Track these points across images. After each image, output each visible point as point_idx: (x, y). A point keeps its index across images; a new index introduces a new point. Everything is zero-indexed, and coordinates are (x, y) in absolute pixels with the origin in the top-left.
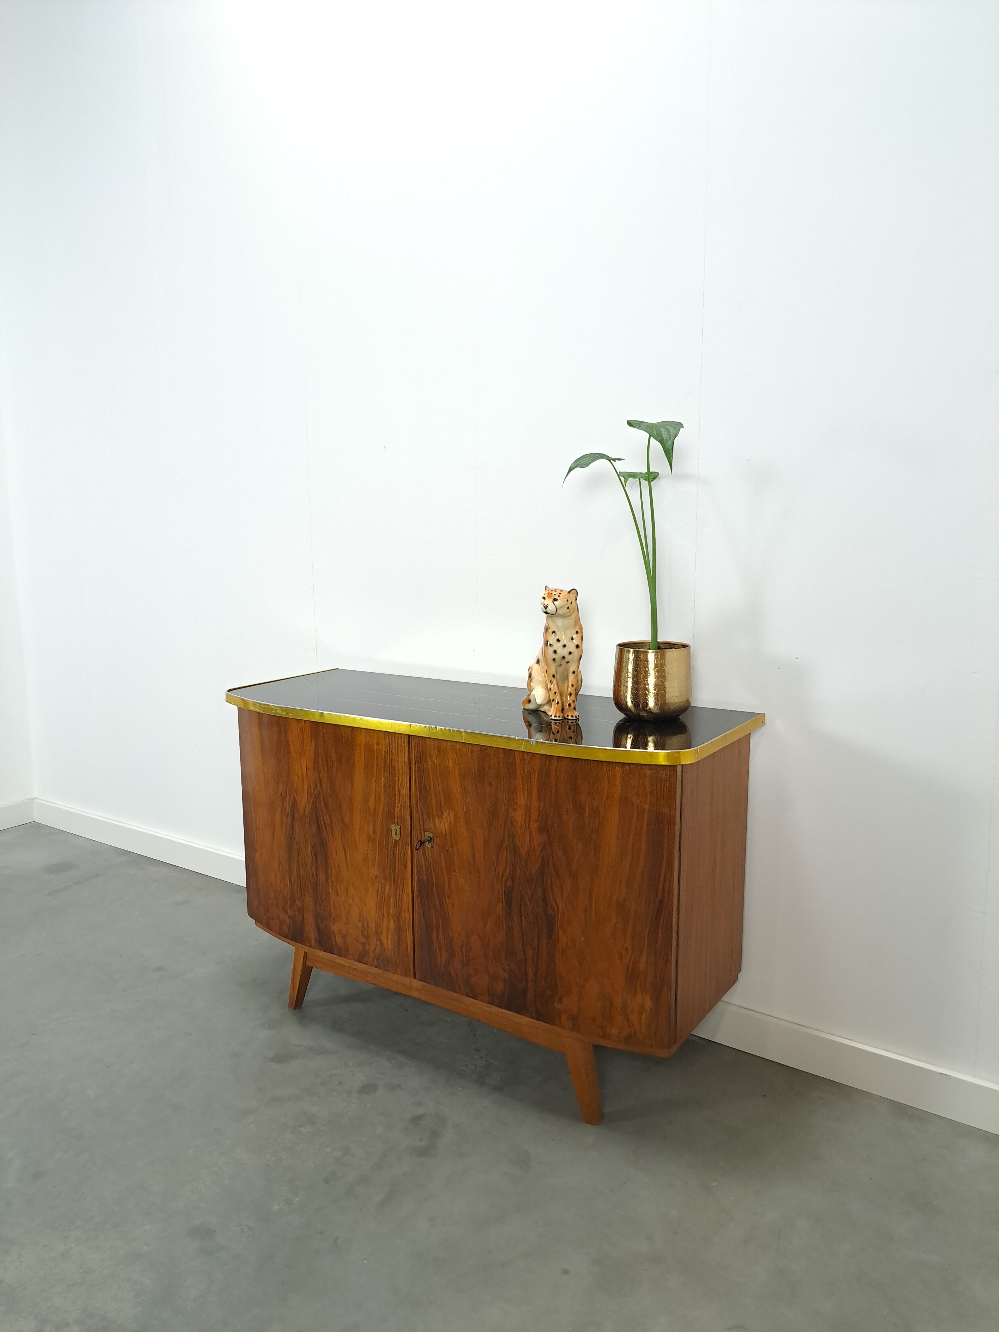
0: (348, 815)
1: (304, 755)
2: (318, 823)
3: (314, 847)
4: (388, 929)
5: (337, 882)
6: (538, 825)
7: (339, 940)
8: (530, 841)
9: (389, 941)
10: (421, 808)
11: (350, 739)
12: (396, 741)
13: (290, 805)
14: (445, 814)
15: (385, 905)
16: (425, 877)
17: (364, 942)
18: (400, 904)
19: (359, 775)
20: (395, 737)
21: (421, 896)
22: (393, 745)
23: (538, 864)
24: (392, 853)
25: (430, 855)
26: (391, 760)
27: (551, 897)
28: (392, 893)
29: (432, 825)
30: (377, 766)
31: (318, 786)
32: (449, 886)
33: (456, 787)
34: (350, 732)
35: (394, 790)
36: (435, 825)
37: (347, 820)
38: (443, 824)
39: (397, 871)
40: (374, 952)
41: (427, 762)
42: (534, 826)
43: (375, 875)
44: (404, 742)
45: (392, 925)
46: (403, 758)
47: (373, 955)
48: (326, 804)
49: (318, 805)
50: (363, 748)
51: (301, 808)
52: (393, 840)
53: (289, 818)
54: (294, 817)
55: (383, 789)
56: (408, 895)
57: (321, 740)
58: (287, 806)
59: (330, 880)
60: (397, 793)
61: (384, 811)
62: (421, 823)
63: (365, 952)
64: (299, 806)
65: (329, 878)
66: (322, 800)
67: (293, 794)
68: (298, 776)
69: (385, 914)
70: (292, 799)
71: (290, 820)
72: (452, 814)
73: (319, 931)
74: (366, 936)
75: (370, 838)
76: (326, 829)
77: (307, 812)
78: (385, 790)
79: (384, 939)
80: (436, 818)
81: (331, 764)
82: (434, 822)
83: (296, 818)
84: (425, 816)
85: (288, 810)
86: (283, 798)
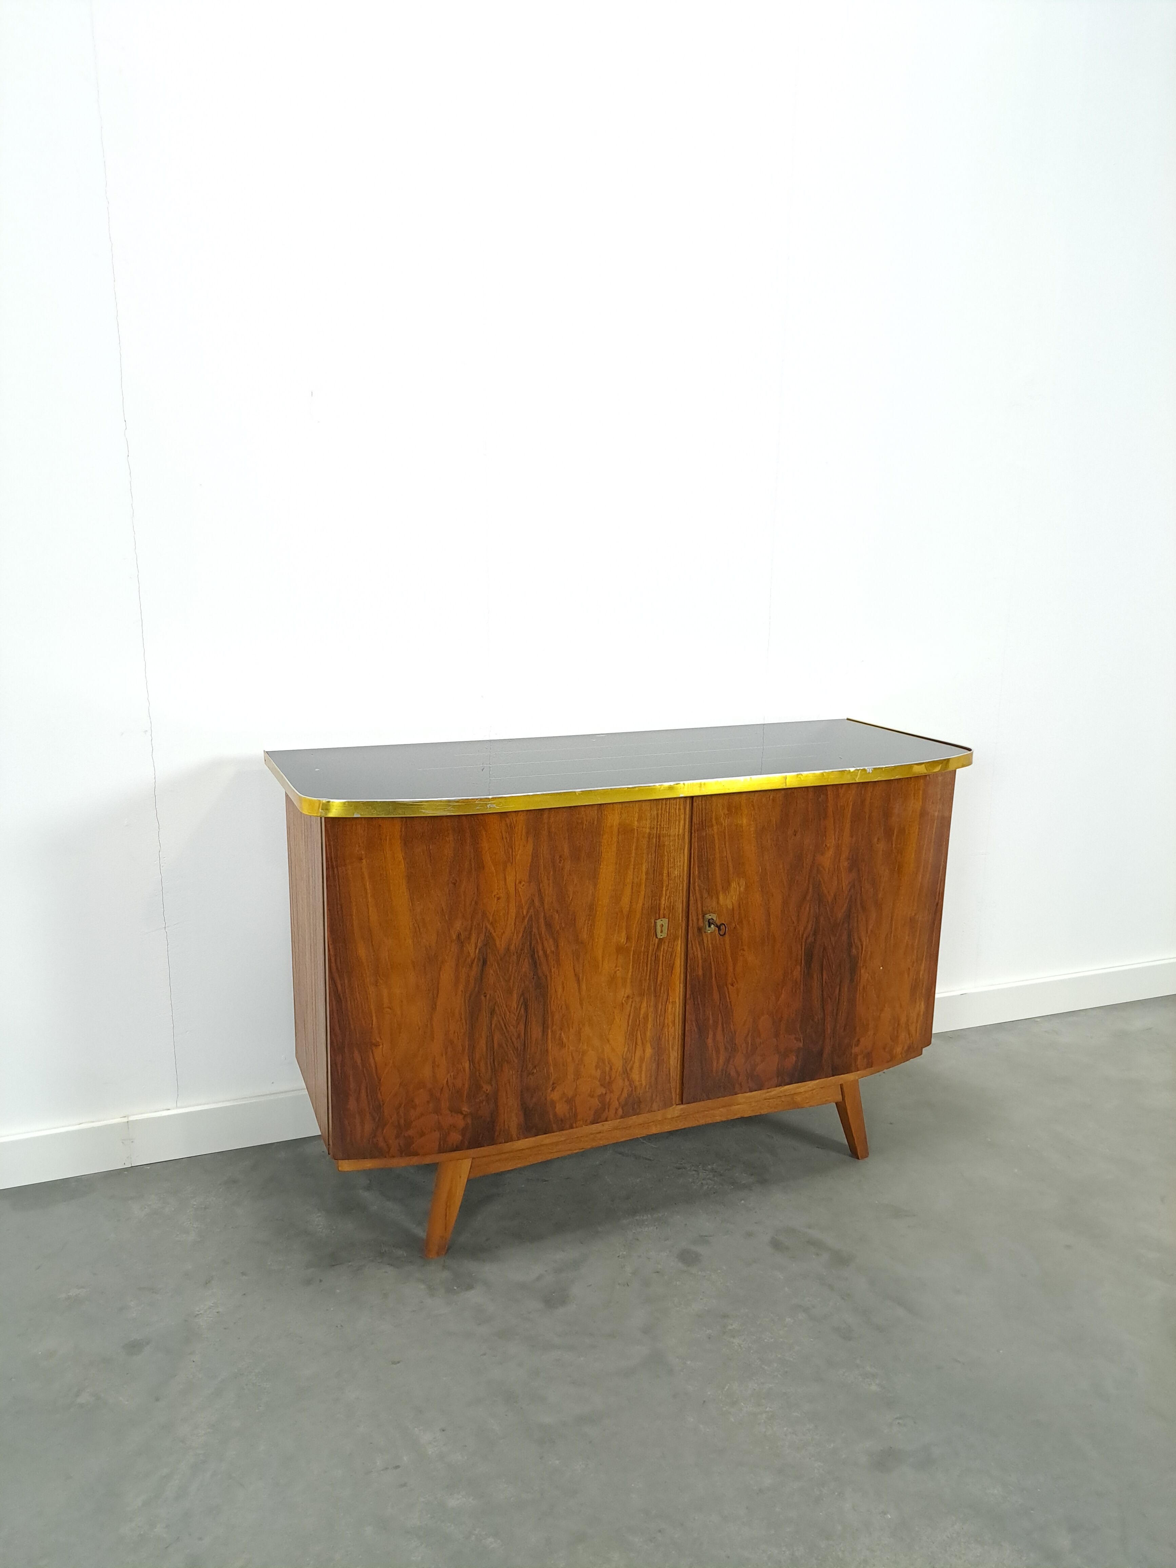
0: (586, 928)
1: (512, 863)
2: (533, 956)
3: (523, 994)
4: (642, 1060)
5: (561, 1029)
6: (849, 863)
7: (561, 1109)
8: (838, 883)
9: (643, 1075)
10: (699, 886)
11: (596, 823)
12: (668, 810)
13: (479, 945)
14: (733, 885)
15: (639, 1032)
16: (700, 972)
17: (604, 1092)
18: (662, 1019)
19: (607, 870)
20: (666, 804)
21: (694, 999)
22: (663, 816)
23: (846, 905)
24: (653, 958)
25: (710, 943)
26: (659, 837)
27: (856, 937)
28: (652, 1009)
29: (714, 904)
30: (636, 849)
31: (537, 903)
32: (734, 969)
33: (750, 849)
34: (596, 812)
35: (661, 874)
36: (718, 903)
37: (584, 936)
38: (728, 900)
39: (659, 979)
40: (618, 1100)
41: (712, 826)
42: (845, 864)
43: (626, 996)
44: (679, 809)
45: (649, 1051)
46: (677, 829)
47: (617, 1103)
48: (549, 925)
49: (535, 930)
50: (615, 829)
51: (501, 944)
52: (657, 940)
53: (474, 965)
54: (485, 962)
55: (644, 877)
56: (674, 1003)
57: (545, 833)
58: (471, 949)
59: (550, 1031)
60: (665, 878)
61: (646, 906)
62: (699, 905)
63: (604, 1106)
64: (498, 943)
65: (548, 1028)
66: (542, 921)
67: (486, 928)
68: (499, 899)
69: (639, 1042)
70: (482, 937)
71: (475, 969)
72: (743, 882)
73: (527, 1112)
74: (607, 1083)
75: (620, 949)
76: (547, 960)
77: (512, 948)
78: (647, 879)
79: (635, 1076)
80: (721, 893)
81: (561, 865)
82: (718, 898)
83: (488, 963)
84: (705, 895)
85: (472, 955)
86: (461, 941)
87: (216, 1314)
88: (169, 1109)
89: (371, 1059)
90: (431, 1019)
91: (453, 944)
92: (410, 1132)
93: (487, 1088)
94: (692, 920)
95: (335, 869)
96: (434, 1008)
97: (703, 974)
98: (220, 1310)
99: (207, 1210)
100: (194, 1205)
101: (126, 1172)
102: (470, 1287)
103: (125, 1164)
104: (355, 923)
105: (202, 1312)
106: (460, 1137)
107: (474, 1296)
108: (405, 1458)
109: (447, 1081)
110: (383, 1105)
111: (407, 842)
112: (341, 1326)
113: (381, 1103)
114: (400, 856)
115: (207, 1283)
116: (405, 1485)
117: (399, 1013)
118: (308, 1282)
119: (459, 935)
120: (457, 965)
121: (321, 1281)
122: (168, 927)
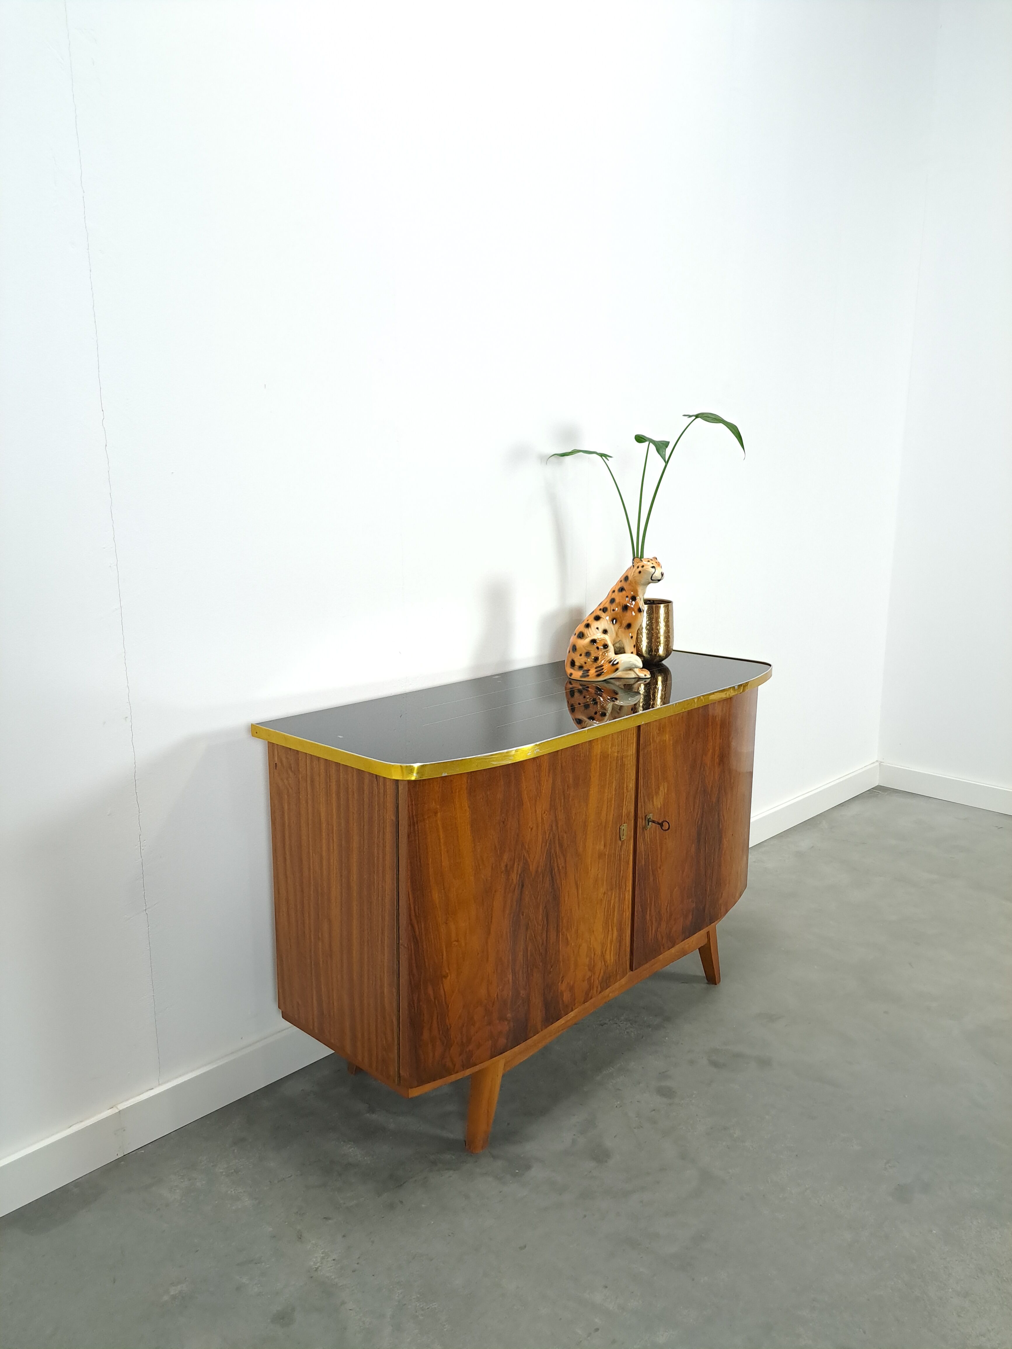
1: (540, 797)
2: (551, 874)
3: (545, 907)
4: (611, 942)
5: (567, 930)
6: (719, 759)
7: (566, 996)
8: (714, 775)
9: (612, 954)
10: (643, 794)
12: (627, 736)
13: (519, 872)
14: (661, 788)
15: (610, 921)
16: (643, 863)
17: (591, 975)
18: (622, 906)
19: (594, 791)
20: (626, 732)
21: (639, 885)
22: (624, 741)
23: (717, 792)
24: (619, 857)
25: (648, 838)
26: (623, 758)
27: (721, 815)
28: (617, 899)
29: (651, 805)
30: (610, 771)
31: (554, 828)
32: (661, 855)
33: (670, 759)
34: (588, 745)
35: (623, 789)
36: (653, 804)
37: (581, 849)
38: (659, 801)
39: (621, 874)
40: (598, 979)
41: (650, 744)
42: (717, 761)
43: (603, 892)
44: (634, 736)
45: (615, 933)
46: (633, 749)
47: (598, 982)
48: (561, 846)
49: (553, 851)
50: (599, 757)
51: (533, 868)
52: (620, 842)
53: (516, 890)
54: (523, 886)
55: (614, 793)
56: (629, 891)
57: (559, 768)
58: (514, 877)
59: (560, 934)
60: (625, 791)
61: (615, 815)
62: (643, 809)
63: (591, 987)
64: (531, 868)
65: (559, 932)
66: (557, 842)
67: (524, 856)
68: (532, 829)
69: (610, 930)
70: (521, 864)
71: (517, 892)
72: (666, 785)
73: (547, 1005)
74: (592, 968)
75: (601, 855)
76: (560, 874)
77: (540, 870)
78: (615, 794)
79: (607, 957)
80: (655, 796)
81: (568, 793)
82: (653, 801)
83: (525, 886)
84: (646, 800)
85: (515, 881)
86: (508, 872)
87: (333, 1261)
88: (152, 1089)
89: (442, 990)
90: (487, 943)
91: (503, 874)
92: (470, 1047)
93: (522, 992)
94: (640, 822)
95: (416, 826)
96: (489, 933)
97: (645, 864)
98: (335, 1257)
99: (240, 1173)
100: (223, 1172)
101: (122, 1163)
102: (528, 1167)
103: (117, 1154)
104: (431, 870)
105: (318, 1264)
106: (506, 1041)
107: (536, 1173)
108: (597, 1320)
109: (497, 995)
110: (450, 1028)
111: (471, 791)
112: (452, 1233)
113: (449, 1027)
114: (466, 804)
115: (300, 1238)
116: (614, 1342)
117: (463, 944)
118: (391, 1207)
119: (506, 866)
120: (505, 892)
121: (401, 1202)
122: (148, 908)
